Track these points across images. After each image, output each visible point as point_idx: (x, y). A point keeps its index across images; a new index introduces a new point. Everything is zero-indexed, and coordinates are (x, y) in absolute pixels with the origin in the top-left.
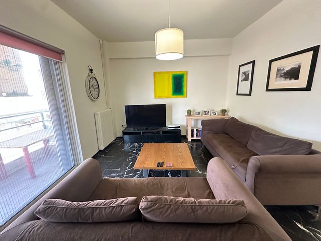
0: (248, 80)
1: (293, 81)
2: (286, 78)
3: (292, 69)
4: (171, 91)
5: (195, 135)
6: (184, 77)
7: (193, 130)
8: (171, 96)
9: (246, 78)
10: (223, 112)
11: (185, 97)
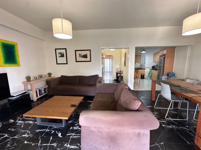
0: (64, 57)
2: (83, 58)
4: (2, 59)
5: (38, 95)
6: (16, 47)
7: (36, 92)
8: (3, 64)
9: (62, 56)
10: (50, 74)
11: (20, 66)
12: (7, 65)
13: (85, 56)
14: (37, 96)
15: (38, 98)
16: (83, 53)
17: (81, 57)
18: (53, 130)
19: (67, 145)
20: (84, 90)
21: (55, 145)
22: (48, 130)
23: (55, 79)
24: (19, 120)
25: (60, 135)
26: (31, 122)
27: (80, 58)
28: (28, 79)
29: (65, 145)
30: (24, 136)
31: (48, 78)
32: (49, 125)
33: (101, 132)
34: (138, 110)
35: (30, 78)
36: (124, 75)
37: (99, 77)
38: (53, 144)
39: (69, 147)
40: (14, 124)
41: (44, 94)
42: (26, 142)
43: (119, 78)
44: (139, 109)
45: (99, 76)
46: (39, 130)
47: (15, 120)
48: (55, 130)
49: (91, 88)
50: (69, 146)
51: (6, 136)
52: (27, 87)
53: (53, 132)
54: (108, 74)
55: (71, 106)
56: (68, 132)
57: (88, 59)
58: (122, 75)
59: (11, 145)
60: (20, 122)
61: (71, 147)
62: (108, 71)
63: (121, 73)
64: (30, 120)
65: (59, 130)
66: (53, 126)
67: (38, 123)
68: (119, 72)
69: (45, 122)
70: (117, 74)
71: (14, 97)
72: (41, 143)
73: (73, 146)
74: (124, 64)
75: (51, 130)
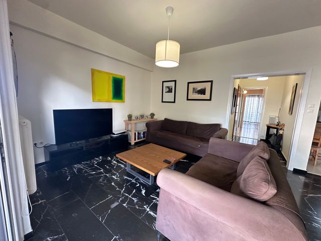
0: (172, 92)
1: (202, 95)
2: (199, 94)
3: (202, 89)
4: (111, 94)
5: (137, 138)
6: (123, 82)
7: (135, 133)
8: (111, 99)
9: (170, 91)
10: (152, 115)
11: (124, 102)
12: (114, 100)
13: (202, 92)
14: (135, 140)
15: (136, 141)
16: (200, 87)
17: (196, 92)
18: (139, 183)
19: (147, 208)
20: (190, 145)
21: (136, 201)
22: (134, 181)
23: (157, 122)
24: (114, 160)
25: (143, 192)
26: (122, 166)
27: (194, 94)
28: (130, 117)
29: (145, 207)
30: (113, 177)
31: (149, 119)
32: (137, 176)
33: (184, 209)
34: (264, 203)
35: (131, 117)
36: (285, 132)
37: (221, 128)
38: (133, 199)
39: (148, 212)
40: (110, 162)
41: (143, 139)
42: (113, 184)
43: (273, 137)
44: (268, 203)
45: (223, 127)
46: (126, 177)
47: (112, 159)
48: (141, 184)
49: (202, 143)
50: (148, 210)
51: (102, 171)
52: (128, 128)
53: (138, 185)
54: (253, 127)
55: (164, 161)
56: (153, 193)
57: (207, 96)
58: (281, 132)
59: (103, 180)
60: (115, 162)
61: (150, 212)
62: (253, 121)
63: (279, 126)
64: (122, 164)
65: (144, 186)
66: (140, 179)
67: (128, 169)
68: (276, 127)
69: (134, 170)
70: (269, 128)
71: (115, 134)
72: (124, 192)
73: (154, 213)
74: (290, 110)
75: (137, 182)
